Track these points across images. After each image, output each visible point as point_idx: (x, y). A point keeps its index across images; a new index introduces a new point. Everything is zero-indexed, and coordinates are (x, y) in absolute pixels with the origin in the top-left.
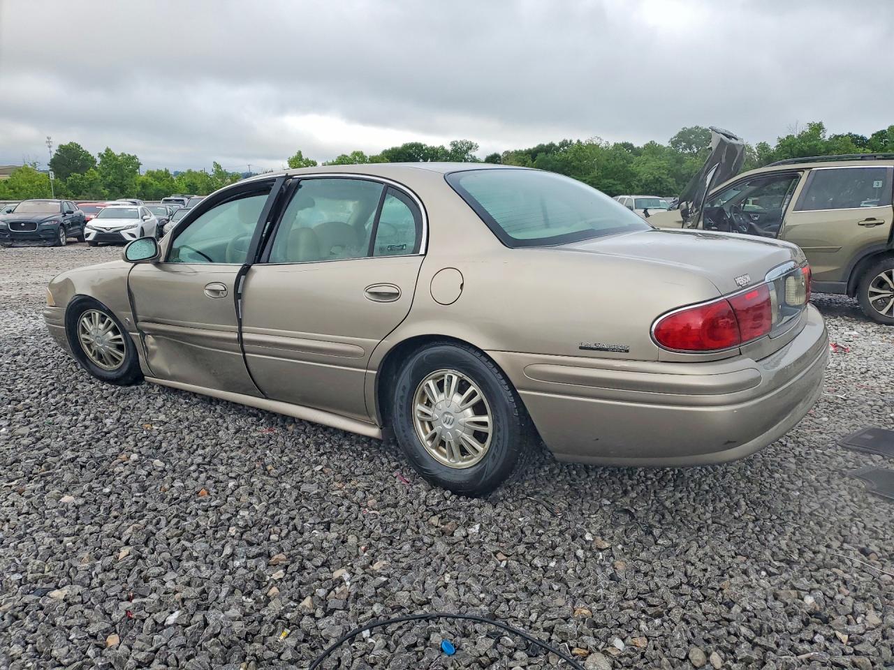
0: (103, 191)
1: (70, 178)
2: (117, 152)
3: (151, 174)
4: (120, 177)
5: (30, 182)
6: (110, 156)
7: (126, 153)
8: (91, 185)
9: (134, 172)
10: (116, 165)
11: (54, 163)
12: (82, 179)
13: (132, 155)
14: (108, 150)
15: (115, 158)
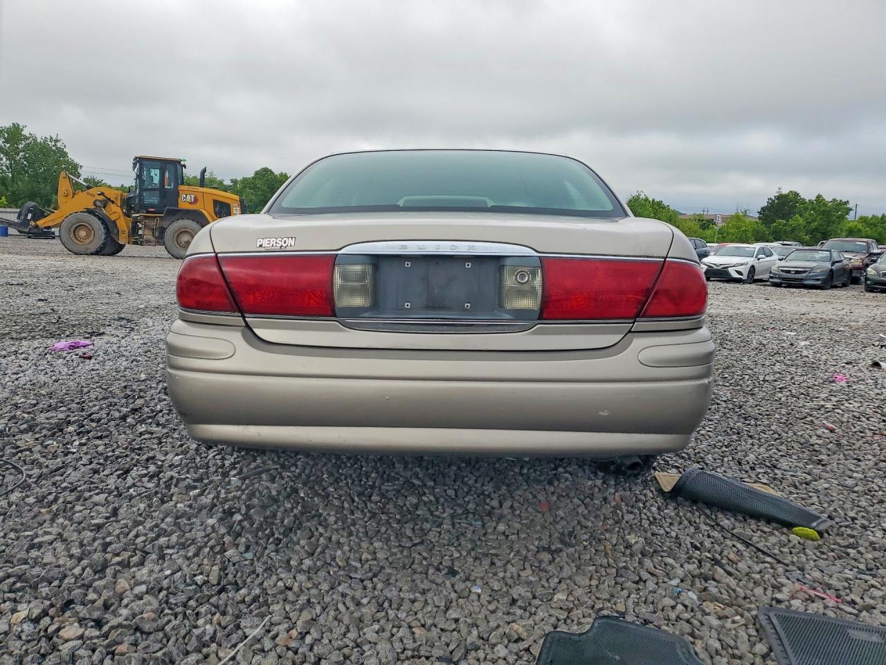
0: (804, 237)
1: (775, 224)
2: (828, 198)
3: (864, 220)
4: (826, 223)
5: (738, 228)
6: (820, 202)
7: (839, 199)
8: (793, 230)
9: (842, 217)
10: (824, 211)
11: (764, 211)
12: (785, 225)
13: (844, 200)
14: (819, 196)
15: (825, 204)
